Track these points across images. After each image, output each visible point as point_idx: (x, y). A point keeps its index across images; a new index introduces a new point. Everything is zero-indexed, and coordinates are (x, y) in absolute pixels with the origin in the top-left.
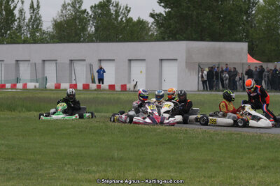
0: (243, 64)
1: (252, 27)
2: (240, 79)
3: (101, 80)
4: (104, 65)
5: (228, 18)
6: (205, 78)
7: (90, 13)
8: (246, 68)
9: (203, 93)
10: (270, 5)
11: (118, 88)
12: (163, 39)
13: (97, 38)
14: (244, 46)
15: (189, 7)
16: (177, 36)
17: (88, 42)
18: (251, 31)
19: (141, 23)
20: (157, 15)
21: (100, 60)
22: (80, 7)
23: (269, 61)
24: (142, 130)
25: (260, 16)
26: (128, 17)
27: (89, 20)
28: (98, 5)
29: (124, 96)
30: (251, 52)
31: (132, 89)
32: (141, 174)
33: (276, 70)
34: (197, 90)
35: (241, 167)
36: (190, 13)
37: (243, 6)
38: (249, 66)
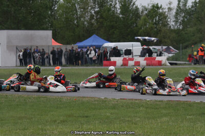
0: (49, 46)
1: (55, 19)
2: (47, 57)
5: (37, 12)
6: (21, 57)
8: (51, 49)
9: (20, 68)
10: (67, 3)
14: (49, 33)
15: (9, 5)
18: (54, 22)
23: (68, 43)
25: (61, 11)
30: (55, 37)
33: (73, 50)
34: (15, 65)
35: (47, 122)
36: (9, 9)
37: (48, 4)
38: (53, 48)
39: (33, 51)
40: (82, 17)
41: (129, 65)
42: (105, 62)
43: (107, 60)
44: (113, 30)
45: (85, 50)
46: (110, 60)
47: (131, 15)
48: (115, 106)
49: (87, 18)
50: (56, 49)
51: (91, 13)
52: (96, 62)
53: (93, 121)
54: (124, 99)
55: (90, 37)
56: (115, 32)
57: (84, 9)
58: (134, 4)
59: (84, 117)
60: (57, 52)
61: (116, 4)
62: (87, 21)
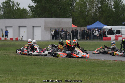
0: (70, 28)
1: (74, 11)
2: (69, 35)
3: (7, 36)
4: (8, 29)
5: (63, 8)
6: (53, 35)
7: (1, 6)
8: (71, 30)
9: (52, 41)
10: (81, 2)
11: (14, 39)
12: (34, 17)
13: (4, 17)
14: (70, 20)
15: (46, 3)
16: (41, 16)
17: (1, 19)
18: (73, 13)
19: (24, 10)
20: (31, 6)
21: (6, 27)
23: (81, 26)
24: (25, 58)
26: (19, 7)
27: (1, 9)
28: (5, 2)
29: (17, 43)
30: (73, 22)
31: (20, 39)
32: (24, 78)
33: (84, 30)
34: (49, 39)
35: (69, 74)
36: (46, 5)
37: (69, 2)
38: (73, 29)
39: (60, 31)
40: (90, 10)
41: (119, 40)
42: (104, 38)
43: (106, 37)
44: (109, 18)
45: (92, 30)
46: (107, 37)
47: (120, 9)
48: (111, 65)
49: (93, 11)
50: (74, 30)
51: (96, 8)
52: (99, 38)
53: (97, 74)
54: (116, 61)
55: (95, 22)
56: (110, 19)
57: (92, 5)
58: (122, 2)
59: (91, 71)
60: (74, 32)
61: (111, 2)
62: (93, 13)
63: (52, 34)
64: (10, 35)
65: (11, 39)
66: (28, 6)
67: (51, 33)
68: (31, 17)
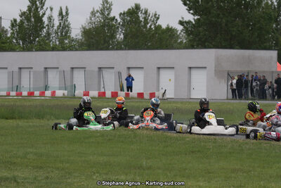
0: (273, 72)
3: (130, 88)
4: (133, 73)
5: (257, 26)
6: (235, 87)
7: (119, 20)
9: (232, 101)
11: (147, 96)
12: (192, 47)
13: (125, 46)
14: (273, 54)
15: (219, 14)
16: (207, 44)
17: (117, 49)
18: (280, 39)
19: (170, 30)
20: (186, 22)
21: (129, 68)
22: (108, 14)
26: (157, 24)
27: (118, 27)
28: (127, 12)
31: (161, 97)
34: (226, 98)
35: (271, 177)
36: (220, 20)
37: (272, 13)
63: (232, 85)
64: (138, 87)
65: (141, 95)
66: (178, 22)
67: (229, 84)
68: (186, 47)
